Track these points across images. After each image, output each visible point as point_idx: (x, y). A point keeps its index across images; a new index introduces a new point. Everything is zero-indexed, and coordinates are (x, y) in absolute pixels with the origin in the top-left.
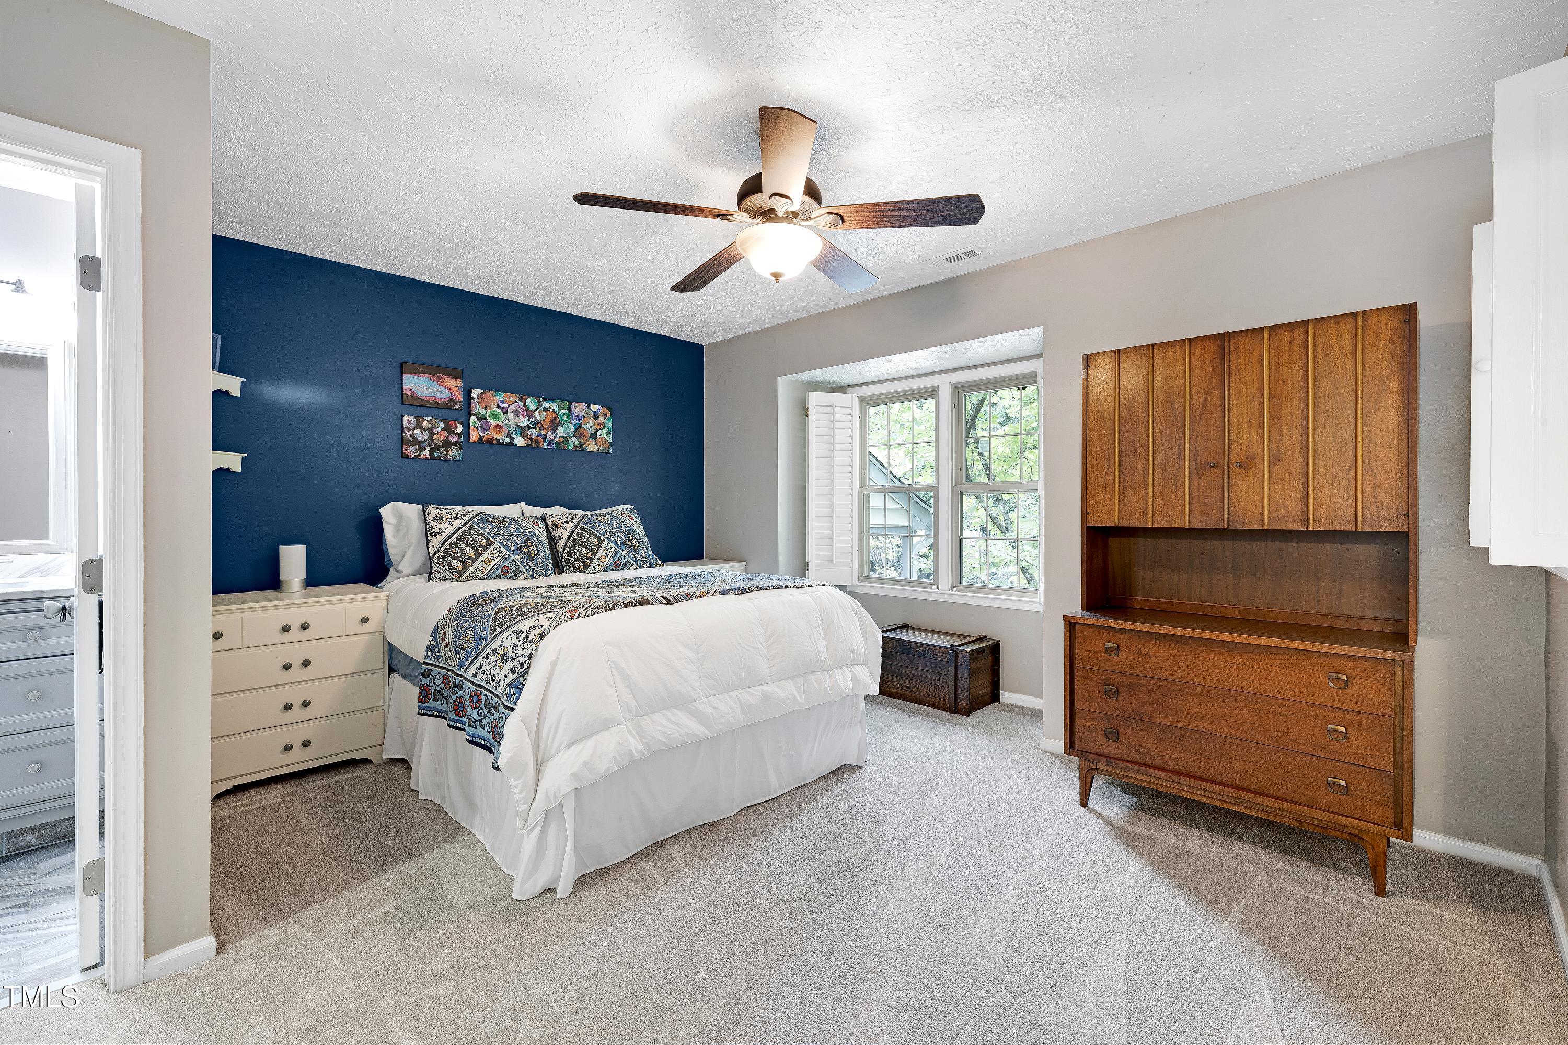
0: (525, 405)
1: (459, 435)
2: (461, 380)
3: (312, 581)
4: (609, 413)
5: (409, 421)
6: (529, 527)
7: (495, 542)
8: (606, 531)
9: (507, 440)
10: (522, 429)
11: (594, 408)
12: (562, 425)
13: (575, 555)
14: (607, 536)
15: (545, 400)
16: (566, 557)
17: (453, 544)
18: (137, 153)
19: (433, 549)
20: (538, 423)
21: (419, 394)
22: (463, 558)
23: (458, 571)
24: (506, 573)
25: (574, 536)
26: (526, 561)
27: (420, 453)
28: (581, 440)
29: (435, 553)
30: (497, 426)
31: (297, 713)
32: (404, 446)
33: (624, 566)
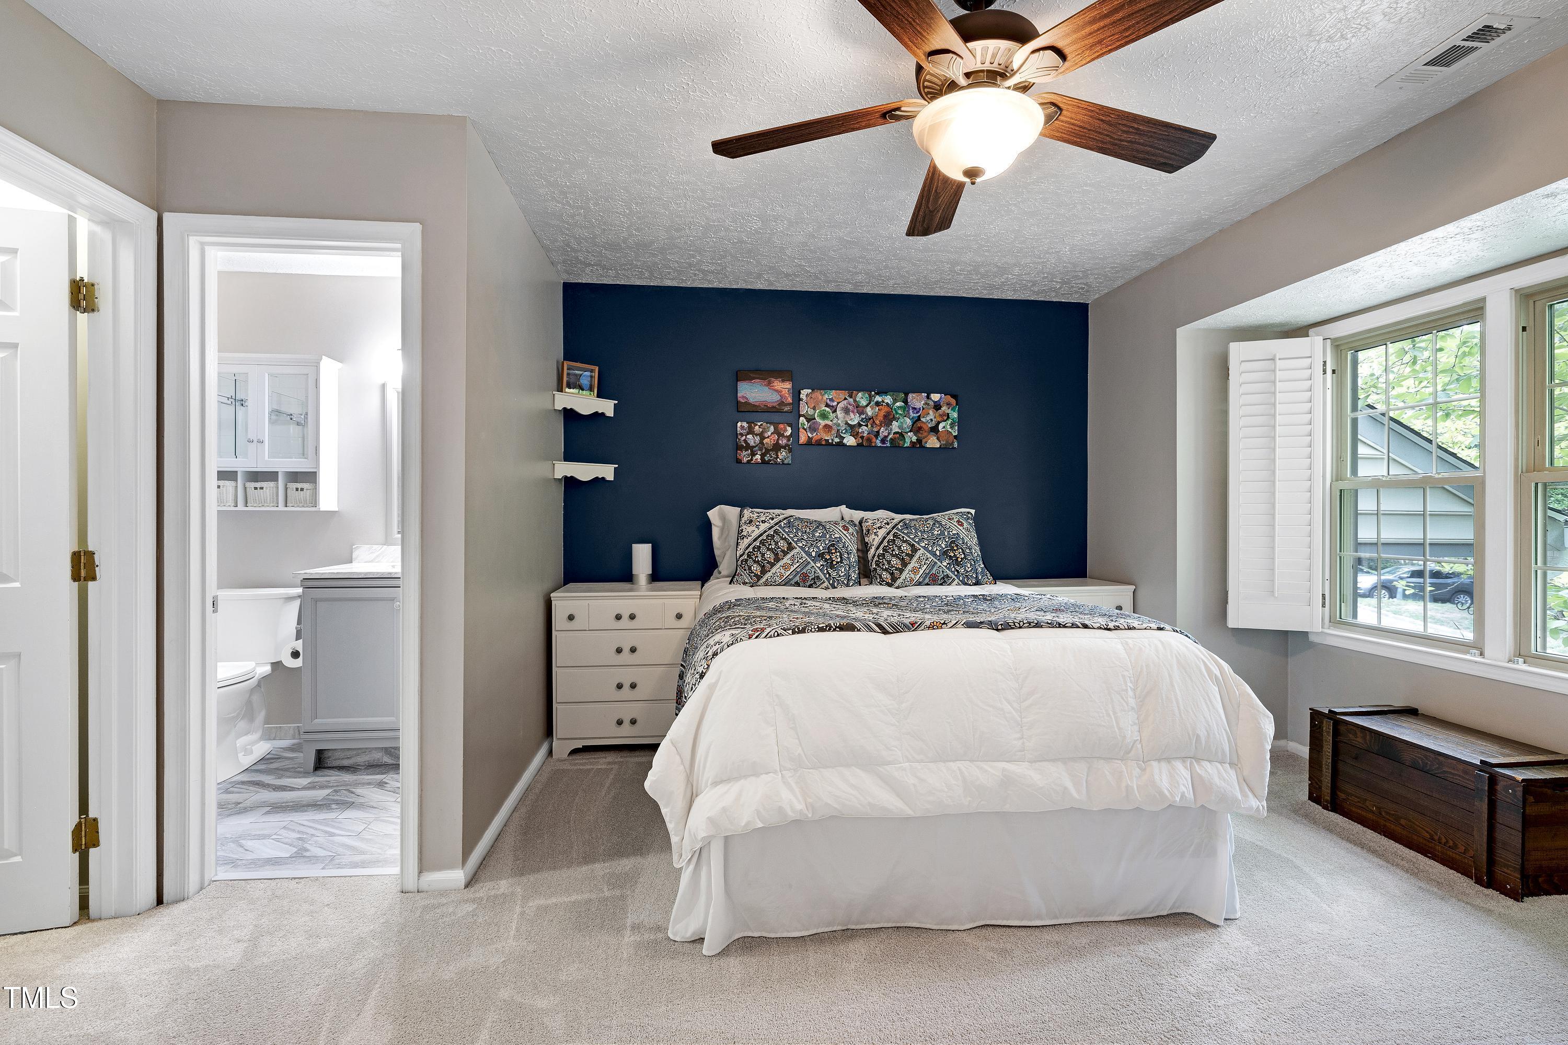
0: (855, 401)
1: (788, 438)
2: (791, 382)
3: (655, 577)
4: (953, 401)
5: (742, 427)
6: (836, 532)
7: (798, 547)
8: (923, 538)
9: (837, 440)
10: (852, 427)
11: (936, 397)
12: (897, 420)
13: (883, 565)
14: (923, 545)
15: (878, 394)
16: (874, 567)
17: (756, 548)
18: (417, 227)
19: (740, 552)
20: (870, 419)
21: (751, 400)
22: (762, 563)
23: (756, 575)
24: (804, 581)
25: (885, 543)
26: (827, 569)
27: (752, 457)
28: (919, 435)
29: (741, 556)
30: (826, 426)
31: (626, 692)
32: (738, 451)
33: (942, 581)
